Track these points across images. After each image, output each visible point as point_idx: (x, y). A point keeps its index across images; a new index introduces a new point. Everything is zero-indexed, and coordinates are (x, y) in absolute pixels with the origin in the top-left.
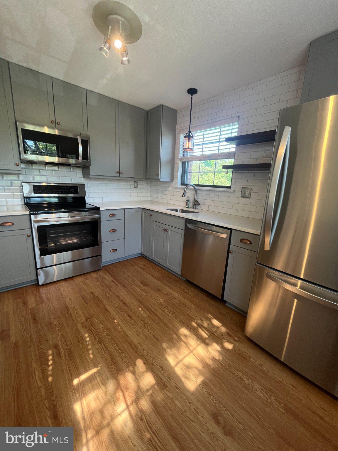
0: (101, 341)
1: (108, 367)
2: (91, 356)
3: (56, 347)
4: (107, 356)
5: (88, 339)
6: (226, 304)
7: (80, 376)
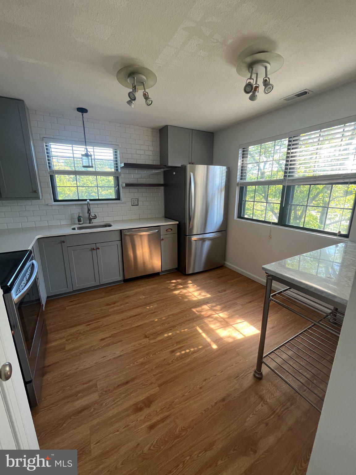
0: (174, 327)
1: (196, 321)
2: (186, 330)
3: (173, 352)
4: (187, 322)
5: (170, 334)
6: (160, 274)
7: (199, 333)
